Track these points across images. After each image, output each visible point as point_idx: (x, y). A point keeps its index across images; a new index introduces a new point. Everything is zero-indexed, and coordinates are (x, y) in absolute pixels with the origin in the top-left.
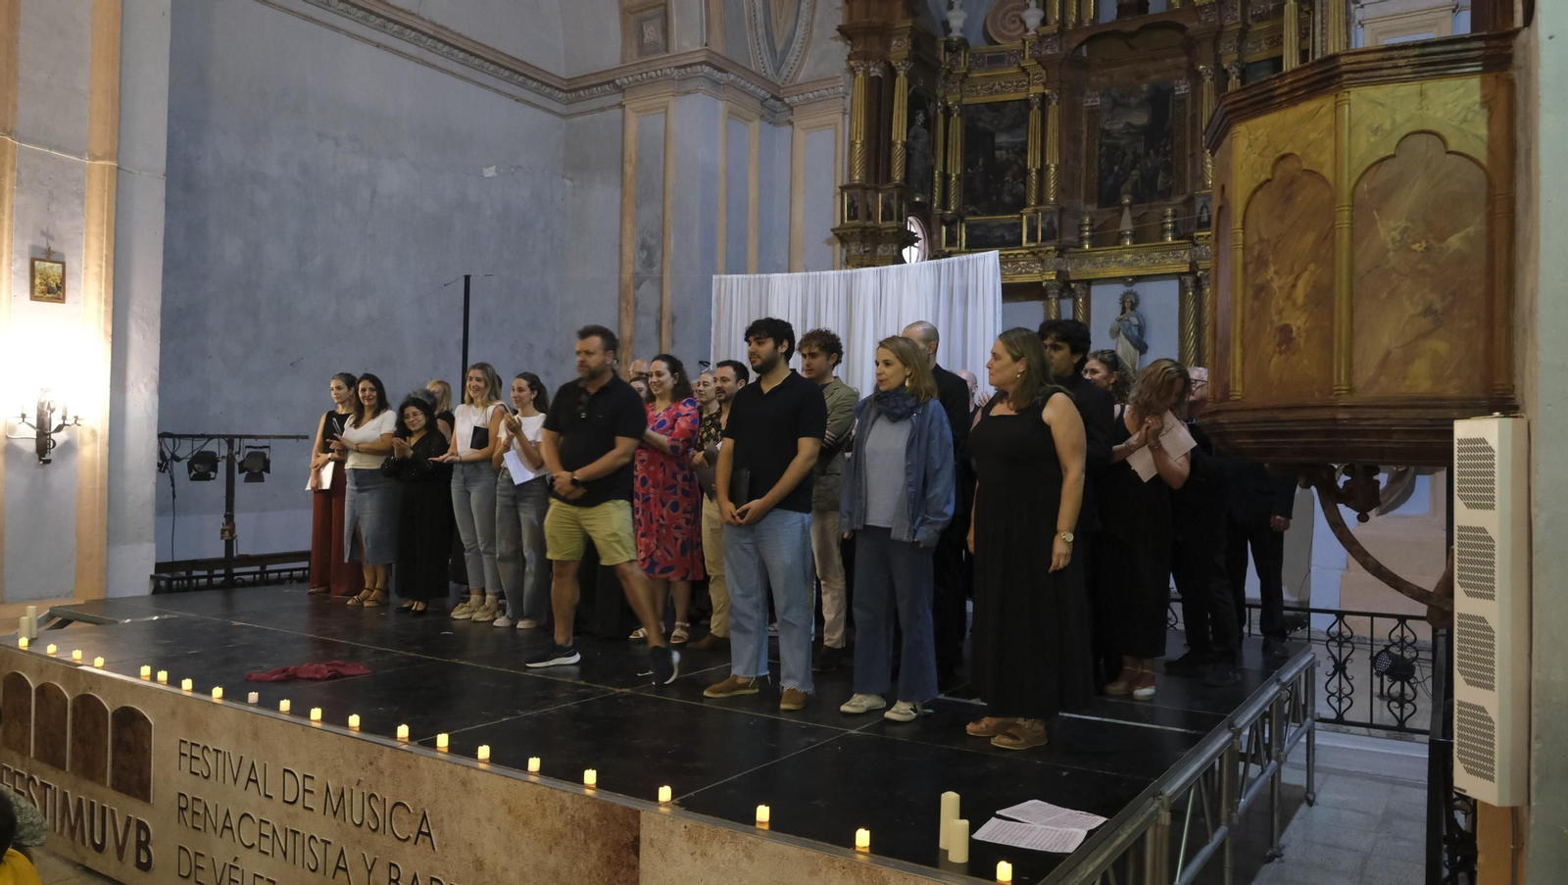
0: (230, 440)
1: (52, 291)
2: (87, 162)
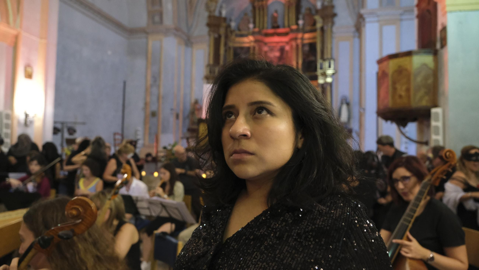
0: (62, 123)
1: (29, 76)
2: (39, 40)
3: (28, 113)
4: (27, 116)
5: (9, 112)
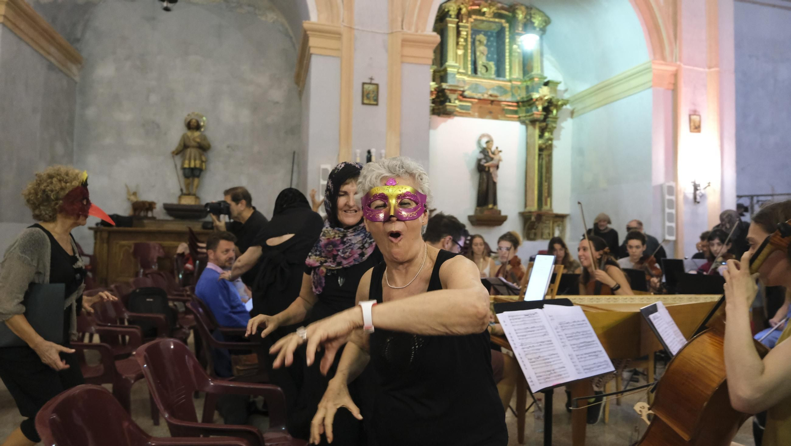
0: (752, 197)
1: (697, 128)
2: (707, 70)
3: (697, 183)
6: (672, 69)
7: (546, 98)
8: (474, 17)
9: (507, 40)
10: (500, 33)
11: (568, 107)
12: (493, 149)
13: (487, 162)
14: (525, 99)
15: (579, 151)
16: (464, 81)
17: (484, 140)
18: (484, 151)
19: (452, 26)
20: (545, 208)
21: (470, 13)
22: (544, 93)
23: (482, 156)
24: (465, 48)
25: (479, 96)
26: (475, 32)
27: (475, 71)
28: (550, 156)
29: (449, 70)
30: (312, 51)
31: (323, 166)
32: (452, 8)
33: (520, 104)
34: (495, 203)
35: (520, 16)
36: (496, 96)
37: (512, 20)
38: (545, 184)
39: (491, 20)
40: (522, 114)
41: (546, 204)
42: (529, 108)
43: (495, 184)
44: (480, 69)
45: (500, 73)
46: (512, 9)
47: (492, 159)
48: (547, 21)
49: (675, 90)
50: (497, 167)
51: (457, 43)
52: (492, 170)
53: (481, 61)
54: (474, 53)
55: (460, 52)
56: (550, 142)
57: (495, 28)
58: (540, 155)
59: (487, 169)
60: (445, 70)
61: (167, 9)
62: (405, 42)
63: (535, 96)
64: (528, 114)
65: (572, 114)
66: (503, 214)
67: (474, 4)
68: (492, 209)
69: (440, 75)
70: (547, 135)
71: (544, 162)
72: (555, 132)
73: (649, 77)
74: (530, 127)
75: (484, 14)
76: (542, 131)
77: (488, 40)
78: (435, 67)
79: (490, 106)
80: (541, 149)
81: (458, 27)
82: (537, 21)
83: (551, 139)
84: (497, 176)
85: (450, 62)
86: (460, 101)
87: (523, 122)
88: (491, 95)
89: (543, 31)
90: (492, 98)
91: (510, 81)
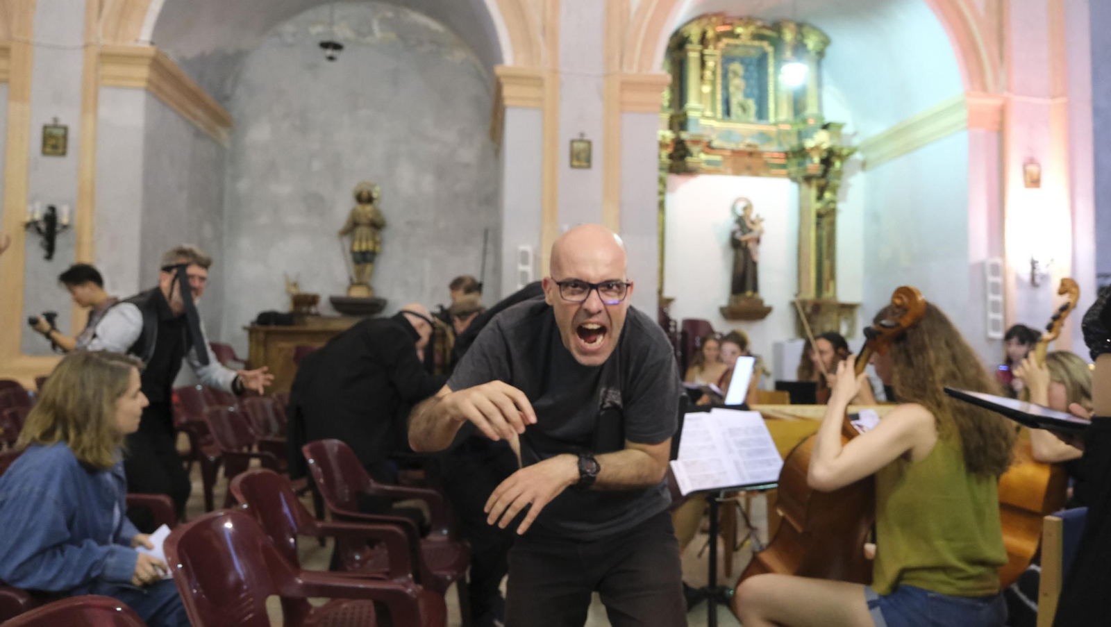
1: (1035, 182)
2: (1049, 101)
3: (1036, 259)
4: (1034, 264)
5: (997, 260)
6: (995, 102)
7: (825, 146)
8: (725, 41)
9: (771, 70)
10: (762, 61)
11: (858, 156)
12: (753, 217)
13: (744, 233)
14: (796, 149)
15: (874, 217)
16: (712, 128)
17: (741, 205)
18: (741, 221)
19: (693, 56)
20: (827, 295)
21: (719, 37)
22: (821, 140)
23: (736, 227)
24: (713, 83)
25: (732, 146)
26: (727, 59)
27: (727, 112)
28: (833, 224)
29: (692, 114)
30: (507, 102)
31: (522, 248)
32: (694, 33)
33: (790, 156)
34: (755, 289)
35: (789, 36)
36: (755, 146)
37: (777, 43)
38: (826, 264)
39: (749, 43)
40: (793, 169)
41: (828, 289)
42: (801, 160)
43: (755, 264)
44: (735, 109)
45: (762, 114)
46: (777, 27)
47: (750, 231)
48: (826, 42)
49: (1001, 131)
50: (758, 241)
51: (702, 77)
52: (751, 245)
53: (737, 98)
54: (726, 87)
55: (706, 89)
56: (832, 206)
57: (754, 54)
58: (818, 224)
59: (743, 244)
60: (685, 115)
61: (331, 58)
62: (626, 85)
63: (809, 144)
64: (801, 168)
65: (863, 165)
66: (767, 303)
67: (724, 24)
68: (751, 298)
69: (679, 122)
70: (828, 195)
71: (824, 233)
72: (840, 191)
73: (963, 115)
74: (805, 187)
75: (737, 36)
76: (821, 191)
77: (746, 70)
78: (671, 111)
79: (747, 160)
80: (820, 216)
81: (702, 56)
82: (812, 42)
83: (833, 202)
84: (757, 253)
85: (692, 103)
86: (707, 153)
87: (794, 179)
88: (749, 146)
89: (821, 54)
90: (749, 149)
91: (776, 124)
